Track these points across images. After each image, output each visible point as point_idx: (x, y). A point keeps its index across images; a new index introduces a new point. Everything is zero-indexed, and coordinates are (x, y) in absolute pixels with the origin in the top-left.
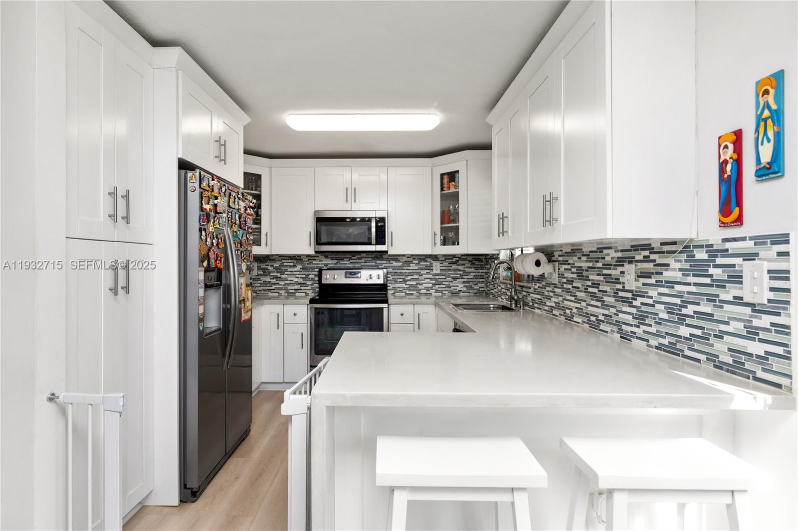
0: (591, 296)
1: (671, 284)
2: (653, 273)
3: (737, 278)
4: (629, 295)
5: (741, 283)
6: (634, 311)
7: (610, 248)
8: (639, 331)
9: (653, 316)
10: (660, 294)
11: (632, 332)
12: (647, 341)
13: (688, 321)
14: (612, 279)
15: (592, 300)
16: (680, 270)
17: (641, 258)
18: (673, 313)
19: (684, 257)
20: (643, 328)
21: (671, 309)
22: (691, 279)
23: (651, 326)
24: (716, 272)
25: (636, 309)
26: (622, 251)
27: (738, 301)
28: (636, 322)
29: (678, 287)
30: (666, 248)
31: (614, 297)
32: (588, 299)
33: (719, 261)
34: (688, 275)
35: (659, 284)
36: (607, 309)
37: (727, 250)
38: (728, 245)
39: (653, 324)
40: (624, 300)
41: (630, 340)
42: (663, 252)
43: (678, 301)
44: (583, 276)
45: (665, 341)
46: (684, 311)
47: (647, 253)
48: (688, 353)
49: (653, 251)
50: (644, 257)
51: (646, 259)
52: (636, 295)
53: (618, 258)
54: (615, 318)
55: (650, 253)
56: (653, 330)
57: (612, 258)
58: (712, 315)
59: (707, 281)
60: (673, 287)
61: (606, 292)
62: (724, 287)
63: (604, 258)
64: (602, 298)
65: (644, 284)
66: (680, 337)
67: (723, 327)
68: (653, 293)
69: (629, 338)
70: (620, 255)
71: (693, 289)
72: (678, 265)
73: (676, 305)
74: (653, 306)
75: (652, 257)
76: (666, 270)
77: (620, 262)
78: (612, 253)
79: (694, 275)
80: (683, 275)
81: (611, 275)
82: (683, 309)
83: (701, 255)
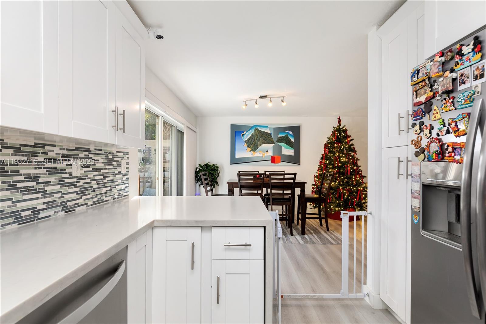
0: (21, 191)
1: (99, 169)
2: (90, 165)
3: (120, 166)
4: (75, 180)
5: (121, 167)
6: (78, 189)
7: (55, 146)
8: (80, 201)
9: (90, 189)
10: (94, 176)
11: (75, 204)
12: (87, 204)
13: (106, 185)
14: (58, 170)
15: (24, 195)
16: (103, 163)
17: (84, 156)
18: (100, 184)
19: (104, 156)
20: (84, 197)
21: (99, 182)
22: (107, 167)
23: (89, 194)
24: (114, 163)
25: (79, 188)
26: (67, 150)
27: (120, 173)
28: (79, 196)
29: (102, 171)
30: (97, 152)
31: (58, 184)
32: (18, 196)
33: (115, 159)
34: (106, 165)
35: (94, 170)
36: (50, 197)
37: (117, 155)
38: (118, 154)
39: (90, 193)
40: (70, 185)
41: (74, 210)
42: (96, 154)
43: (102, 177)
44: (7, 172)
45: (96, 199)
46: (105, 181)
47: (87, 153)
48: (105, 199)
49: (90, 153)
50: (85, 155)
51: (86, 157)
52: (79, 179)
53: (63, 154)
54: (59, 201)
55: (89, 153)
56: (90, 196)
57: (56, 154)
58: (113, 180)
59: (112, 167)
60: (100, 171)
61: (50, 182)
62: (116, 169)
63: (47, 154)
64: (44, 188)
65: (85, 172)
66: (102, 194)
67: (116, 183)
68: (90, 176)
69: (73, 209)
70: (66, 152)
71: (107, 171)
72: (102, 161)
73: (101, 179)
74: (91, 183)
75: (90, 156)
76: (98, 163)
77: (65, 157)
78: (57, 150)
79: (108, 165)
80: (104, 165)
81: (56, 168)
82: (104, 180)
83: (110, 157)
